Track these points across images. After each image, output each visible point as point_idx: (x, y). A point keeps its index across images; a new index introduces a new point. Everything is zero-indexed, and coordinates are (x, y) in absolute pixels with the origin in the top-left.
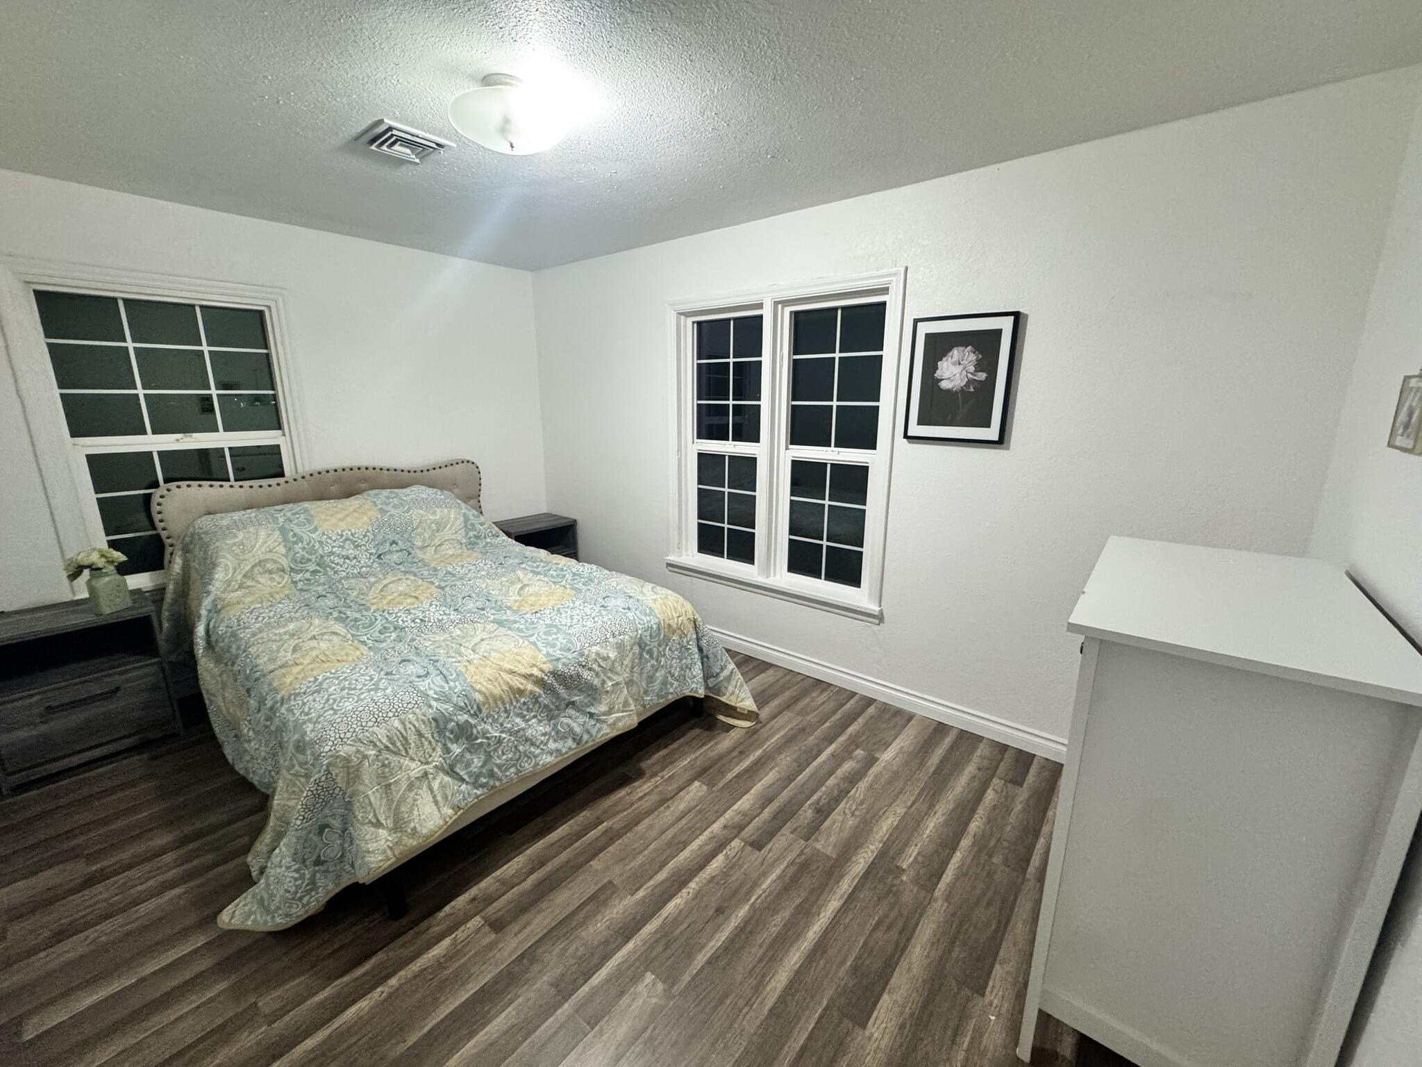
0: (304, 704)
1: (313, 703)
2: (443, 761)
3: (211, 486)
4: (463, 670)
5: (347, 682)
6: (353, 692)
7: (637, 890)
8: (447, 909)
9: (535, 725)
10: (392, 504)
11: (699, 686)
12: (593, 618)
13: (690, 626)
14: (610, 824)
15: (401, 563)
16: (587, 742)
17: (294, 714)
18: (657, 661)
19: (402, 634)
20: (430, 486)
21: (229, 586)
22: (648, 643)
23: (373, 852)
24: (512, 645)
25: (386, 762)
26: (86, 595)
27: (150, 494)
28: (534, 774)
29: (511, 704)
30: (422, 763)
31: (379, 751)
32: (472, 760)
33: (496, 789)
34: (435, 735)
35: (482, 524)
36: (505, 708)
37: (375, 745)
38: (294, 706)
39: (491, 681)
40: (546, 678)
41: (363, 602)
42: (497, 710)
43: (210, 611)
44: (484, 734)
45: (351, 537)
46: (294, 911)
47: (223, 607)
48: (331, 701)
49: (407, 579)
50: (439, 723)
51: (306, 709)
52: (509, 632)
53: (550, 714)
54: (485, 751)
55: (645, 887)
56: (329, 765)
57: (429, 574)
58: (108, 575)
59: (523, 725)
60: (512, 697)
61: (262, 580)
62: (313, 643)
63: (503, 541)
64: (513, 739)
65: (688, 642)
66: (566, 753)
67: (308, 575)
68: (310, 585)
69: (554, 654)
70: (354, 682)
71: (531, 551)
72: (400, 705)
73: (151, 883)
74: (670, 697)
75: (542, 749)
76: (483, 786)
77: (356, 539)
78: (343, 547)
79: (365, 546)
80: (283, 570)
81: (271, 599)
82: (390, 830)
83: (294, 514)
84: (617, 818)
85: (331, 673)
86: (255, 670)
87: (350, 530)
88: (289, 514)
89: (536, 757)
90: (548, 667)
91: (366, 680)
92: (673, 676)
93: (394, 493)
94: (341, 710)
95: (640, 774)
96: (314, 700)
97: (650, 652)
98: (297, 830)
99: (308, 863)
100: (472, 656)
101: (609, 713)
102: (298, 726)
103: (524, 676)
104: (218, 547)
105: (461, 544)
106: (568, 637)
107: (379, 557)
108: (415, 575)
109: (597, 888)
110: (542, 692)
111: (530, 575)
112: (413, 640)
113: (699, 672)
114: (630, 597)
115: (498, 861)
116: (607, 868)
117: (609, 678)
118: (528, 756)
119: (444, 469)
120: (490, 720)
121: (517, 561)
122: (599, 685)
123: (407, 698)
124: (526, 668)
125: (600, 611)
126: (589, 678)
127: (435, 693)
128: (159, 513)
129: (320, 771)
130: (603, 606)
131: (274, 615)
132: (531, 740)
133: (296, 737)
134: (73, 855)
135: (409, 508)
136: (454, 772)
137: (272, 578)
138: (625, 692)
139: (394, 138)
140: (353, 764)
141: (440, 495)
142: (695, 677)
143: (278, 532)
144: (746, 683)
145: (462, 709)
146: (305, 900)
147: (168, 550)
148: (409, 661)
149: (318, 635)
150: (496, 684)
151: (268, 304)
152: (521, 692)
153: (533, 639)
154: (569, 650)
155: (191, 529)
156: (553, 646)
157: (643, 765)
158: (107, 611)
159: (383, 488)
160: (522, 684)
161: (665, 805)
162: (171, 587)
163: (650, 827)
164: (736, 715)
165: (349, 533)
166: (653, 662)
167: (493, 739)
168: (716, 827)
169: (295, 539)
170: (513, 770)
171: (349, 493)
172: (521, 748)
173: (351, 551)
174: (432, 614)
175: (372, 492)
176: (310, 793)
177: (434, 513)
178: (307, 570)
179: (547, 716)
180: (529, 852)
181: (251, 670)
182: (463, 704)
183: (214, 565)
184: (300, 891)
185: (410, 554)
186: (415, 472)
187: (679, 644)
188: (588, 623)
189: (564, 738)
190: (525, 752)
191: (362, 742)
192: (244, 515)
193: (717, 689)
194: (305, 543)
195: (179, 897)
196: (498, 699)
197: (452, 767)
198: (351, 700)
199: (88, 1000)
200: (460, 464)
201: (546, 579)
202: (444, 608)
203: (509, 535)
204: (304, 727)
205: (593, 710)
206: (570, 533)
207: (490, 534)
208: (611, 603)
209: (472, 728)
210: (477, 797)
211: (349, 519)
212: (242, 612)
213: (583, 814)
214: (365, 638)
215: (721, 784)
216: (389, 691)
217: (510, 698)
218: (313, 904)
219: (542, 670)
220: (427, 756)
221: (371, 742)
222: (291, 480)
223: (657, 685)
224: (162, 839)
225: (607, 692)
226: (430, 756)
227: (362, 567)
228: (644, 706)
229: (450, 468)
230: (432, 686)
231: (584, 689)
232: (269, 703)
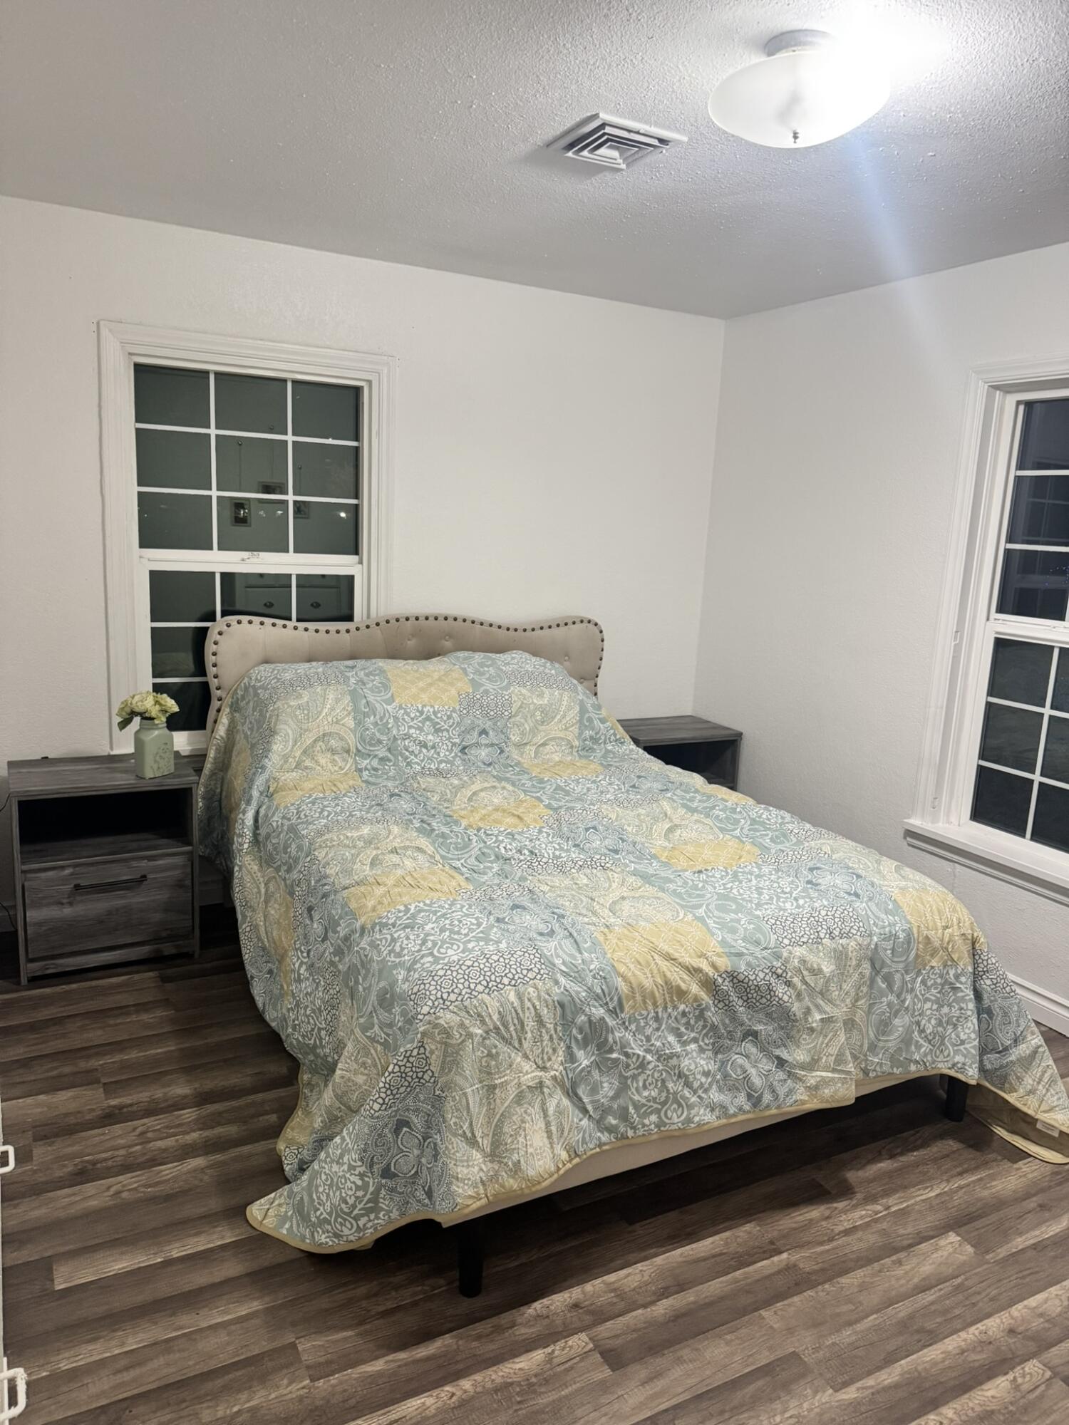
0: (394, 940)
1: (405, 942)
2: (564, 1072)
3: (274, 625)
4: (601, 938)
5: (447, 922)
6: (456, 937)
7: (846, 1384)
8: (538, 1306)
9: (694, 1054)
10: (487, 676)
11: (969, 1062)
12: (796, 899)
13: (963, 950)
14: (793, 1259)
15: (490, 764)
16: (768, 1107)
17: (379, 952)
18: (898, 996)
19: (507, 867)
20: (535, 654)
21: (286, 762)
22: (888, 962)
23: (463, 1180)
24: (669, 915)
25: (494, 1051)
26: (131, 750)
27: (206, 629)
28: (682, 1135)
29: (665, 1008)
30: (538, 1067)
31: (487, 1032)
32: (601, 1082)
33: (626, 1142)
34: (559, 1028)
35: (603, 721)
36: (657, 1013)
37: (483, 1022)
38: (381, 940)
39: (640, 965)
40: (720, 980)
41: (449, 813)
42: (644, 1012)
43: (261, 793)
44: (623, 1047)
45: (433, 717)
46: (346, 1232)
47: (276, 791)
48: (430, 944)
49: (504, 788)
50: (566, 1009)
51: (397, 949)
52: (660, 894)
53: (719, 1041)
54: (621, 1075)
55: (859, 1384)
56: (424, 1034)
57: (533, 786)
58: (158, 729)
59: (678, 1049)
60: (668, 999)
61: (323, 762)
62: (395, 859)
63: (631, 751)
64: (661, 1068)
65: (957, 977)
66: (734, 1115)
67: (375, 763)
68: (377, 777)
69: (733, 943)
70: (456, 923)
71: (675, 772)
72: (519, 970)
73: (170, 1142)
74: (913, 1068)
75: (699, 1097)
76: (610, 1130)
77: (438, 720)
78: (420, 729)
79: (448, 731)
80: (348, 752)
81: (335, 789)
82: (485, 1155)
83: (367, 675)
84: (806, 1253)
85: (425, 905)
86: (324, 881)
87: (432, 706)
88: (362, 674)
89: (690, 1107)
90: (724, 963)
91: (472, 924)
92: (922, 1031)
93: (490, 658)
94: (444, 959)
95: (845, 1191)
96: (408, 938)
97: (888, 979)
98: (372, 1117)
99: (375, 1168)
100: (612, 920)
101: (811, 1066)
102: (385, 969)
103: (687, 969)
104: (278, 708)
105: (572, 747)
106: (755, 921)
107: (463, 750)
108: (513, 784)
109: (772, 1358)
110: (711, 1002)
111: (682, 811)
112: (523, 879)
113: (973, 1036)
114: (859, 876)
115: (612, 1260)
116: (790, 1331)
117: (818, 1007)
118: (679, 1102)
119: (555, 631)
120: (633, 1027)
121: (657, 786)
122: (799, 1015)
123: (527, 964)
124: (690, 956)
125: (805, 890)
126: (786, 998)
127: (564, 963)
128: (214, 654)
129: (413, 1041)
130: (809, 882)
131: (342, 812)
132: (686, 1077)
133: (382, 984)
134: (88, 1079)
135: (510, 684)
136: (576, 1095)
137: (334, 760)
138: (842, 1038)
139: (606, 137)
140: (454, 1042)
141: (551, 669)
142: (963, 1042)
143: (349, 698)
144: (1062, 1077)
145: (597, 998)
146: (362, 1222)
147: (215, 704)
148: (524, 908)
149: (400, 848)
150: (647, 971)
151: (370, 378)
152: (681, 994)
153: (701, 912)
154: (758, 943)
155: (246, 680)
156: (733, 931)
157: (853, 1176)
158: (149, 774)
159: (474, 650)
160: (684, 982)
161: (894, 1258)
162: (212, 754)
163: (863, 1287)
164: (1031, 1134)
165: (431, 710)
166: (892, 998)
167: (634, 1060)
168: (994, 1325)
169: (367, 710)
170: (654, 1118)
171: (428, 653)
172: (670, 1085)
173: (430, 737)
174: (544, 846)
175: (461, 654)
176: (397, 1069)
177: (541, 695)
178: (376, 756)
179: (713, 1044)
180: (659, 1260)
181: (317, 882)
182: (599, 991)
183: (273, 732)
184: (359, 1207)
185: (502, 752)
186: (516, 630)
187: (941, 976)
188: (788, 905)
189: (734, 1088)
190: (675, 1093)
191: (468, 1012)
192: (310, 668)
193: (1001, 1076)
194: (378, 717)
195: (202, 1170)
196: (647, 996)
197: (574, 1085)
198: (455, 947)
199: (119, 1264)
200: (578, 626)
201: (707, 821)
202: (559, 840)
203: (636, 742)
204: (395, 972)
205: (784, 1055)
206: (728, 754)
207: (612, 738)
208: (825, 880)
209: (607, 1032)
210: (600, 1145)
211: (433, 690)
212: (303, 801)
213: (747, 1227)
214: (458, 864)
215: (1003, 1252)
216: (503, 946)
217: (665, 999)
218: (369, 1231)
219: (714, 966)
220: (546, 1058)
221: (479, 1015)
222: (363, 627)
223: (892, 1041)
224: (181, 1089)
225: (812, 1030)
226: (550, 1059)
227: (441, 762)
228: (866, 1072)
229: (563, 629)
230: (559, 951)
231: (775, 1015)
232: (342, 931)
